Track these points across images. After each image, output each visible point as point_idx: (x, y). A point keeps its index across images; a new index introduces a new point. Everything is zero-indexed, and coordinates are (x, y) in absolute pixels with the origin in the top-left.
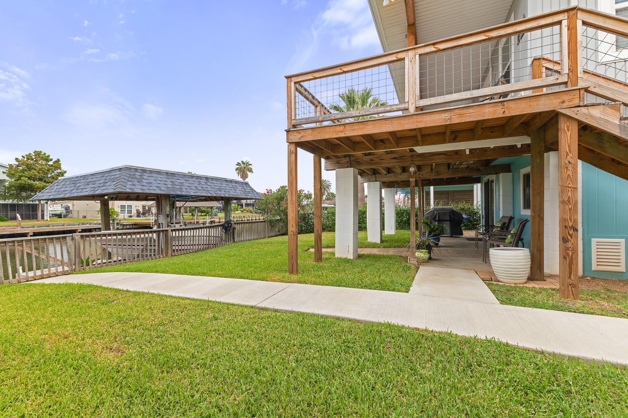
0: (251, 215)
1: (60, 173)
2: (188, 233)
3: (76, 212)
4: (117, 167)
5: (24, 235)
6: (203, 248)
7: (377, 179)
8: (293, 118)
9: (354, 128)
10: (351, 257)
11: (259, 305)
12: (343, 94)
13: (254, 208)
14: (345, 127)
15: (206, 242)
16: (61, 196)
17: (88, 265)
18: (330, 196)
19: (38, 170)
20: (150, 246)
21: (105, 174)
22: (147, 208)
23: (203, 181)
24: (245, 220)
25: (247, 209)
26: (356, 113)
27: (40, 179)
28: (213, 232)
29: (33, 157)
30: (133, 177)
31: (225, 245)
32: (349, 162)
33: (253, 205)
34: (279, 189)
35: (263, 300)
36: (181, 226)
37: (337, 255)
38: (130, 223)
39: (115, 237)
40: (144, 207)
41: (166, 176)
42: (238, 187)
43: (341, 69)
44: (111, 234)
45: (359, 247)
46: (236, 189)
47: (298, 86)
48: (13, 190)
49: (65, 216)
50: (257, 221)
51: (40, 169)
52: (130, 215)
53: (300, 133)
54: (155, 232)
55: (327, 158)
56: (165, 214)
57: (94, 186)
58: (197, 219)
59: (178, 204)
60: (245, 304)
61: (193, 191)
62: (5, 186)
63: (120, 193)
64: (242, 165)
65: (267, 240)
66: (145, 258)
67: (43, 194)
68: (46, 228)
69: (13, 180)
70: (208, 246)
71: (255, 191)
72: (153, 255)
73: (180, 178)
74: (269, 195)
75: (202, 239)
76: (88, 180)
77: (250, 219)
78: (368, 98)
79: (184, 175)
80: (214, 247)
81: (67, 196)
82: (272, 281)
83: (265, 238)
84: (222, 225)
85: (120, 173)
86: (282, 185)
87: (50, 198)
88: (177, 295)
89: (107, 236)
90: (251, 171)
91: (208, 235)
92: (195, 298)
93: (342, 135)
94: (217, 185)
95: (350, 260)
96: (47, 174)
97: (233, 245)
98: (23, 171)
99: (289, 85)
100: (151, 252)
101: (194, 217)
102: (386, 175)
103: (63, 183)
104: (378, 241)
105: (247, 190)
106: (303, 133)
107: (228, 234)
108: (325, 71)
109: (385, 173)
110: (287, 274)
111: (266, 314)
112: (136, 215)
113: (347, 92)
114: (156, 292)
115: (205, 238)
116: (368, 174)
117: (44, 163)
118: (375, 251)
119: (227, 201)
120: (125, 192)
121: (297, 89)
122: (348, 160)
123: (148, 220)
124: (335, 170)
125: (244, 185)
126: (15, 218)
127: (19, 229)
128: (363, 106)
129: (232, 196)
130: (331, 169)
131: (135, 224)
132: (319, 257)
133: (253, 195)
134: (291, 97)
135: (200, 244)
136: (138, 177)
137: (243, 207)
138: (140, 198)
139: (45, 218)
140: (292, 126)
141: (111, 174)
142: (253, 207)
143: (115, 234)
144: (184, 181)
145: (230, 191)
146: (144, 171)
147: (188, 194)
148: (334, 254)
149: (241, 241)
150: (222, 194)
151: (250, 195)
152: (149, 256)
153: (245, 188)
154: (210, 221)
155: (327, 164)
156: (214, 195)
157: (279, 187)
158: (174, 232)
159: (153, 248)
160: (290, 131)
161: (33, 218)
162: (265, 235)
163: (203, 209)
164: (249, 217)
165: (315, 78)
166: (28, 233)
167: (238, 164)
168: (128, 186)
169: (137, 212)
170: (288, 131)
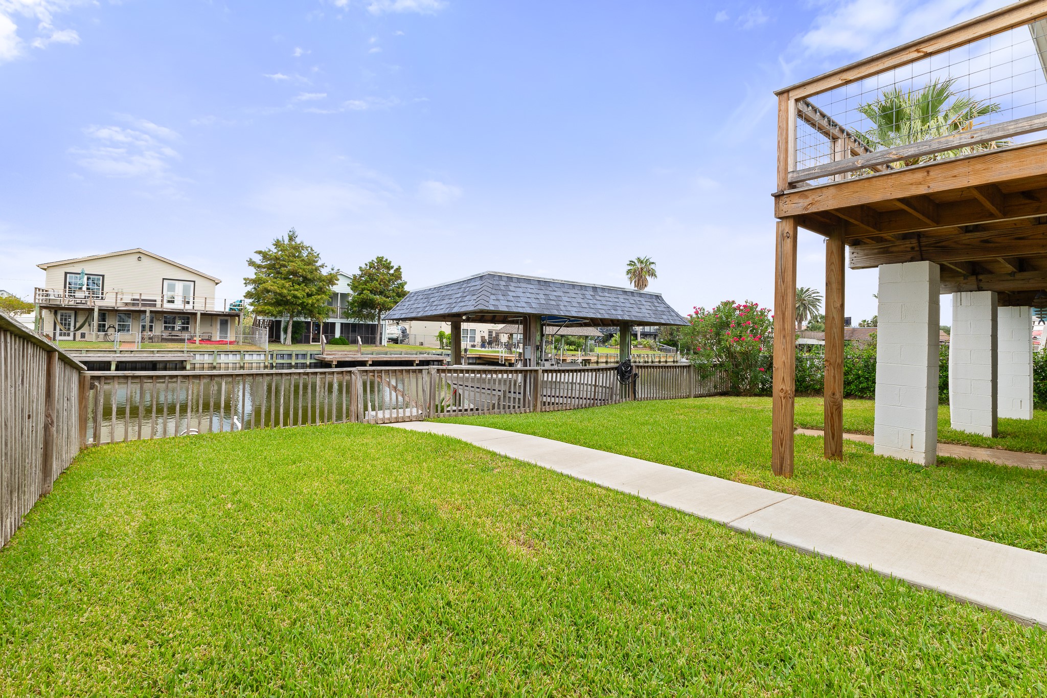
0: (650, 352)
1: (401, 284)
2: (565, 378)
3: (413, 336)
4: (476, 275)
5: (363, 363)
6: (585, 405)
7: (982, 284)
8: (790, 169)
9: (955, 172)
10: (920, 459)
11: (735, 524)
12: (869, 105)
13: (657, 340)
14: (928, 172)
15: (591, 394)
16: (413, 315)
17: (442, 411)
18: (818, 322)
19: (379, 280)
20: (515, 393)
21: (463, 285)
22: (494, 335)
23: (589, 293)
24: (639, 362)
25: (645, 341)
26: (960, 139)
27: (381, 293)
28: (602, 379)
29: (376, 264)
30: (496, 288)
31: (619, 402)
32: (917, 249)
33: (655, 335)
34: (719, 308)
35: (739, 515)
36: (552, 365)
37: (877, 452)
38: (474, 356)
39: (473, 375)
40: (490, 332)
41: (537, 287)
42: (645, 303)
43: (918, 51)
44: (469, 370)
45: (939, 442)
46: (641, 307)
47: (801, 106)
48: (355, 307)
49: (402, 342)
50: (662, 364)
51: (382, 280)
52: (472, 343)
53: (807, 197)
54: (521, 371)
55: (855, 244)
56: (534, 346)
57: (450, 301)
58: (563, 355)
59: (549, 330)
60: (706, 516)
61: (575, 309)
62: (348, 302)
63: (482, 311)
64: (639, 265)
65: (691, 401)
66: (507, 410)
67: (395, 312)
68: (384, 356)
69: (356, 294)
70: (594, 402)
71: (673, 311)
72: (517, 407)
73: (556, 289)
74: (698, 318)
75: (585, 389)
76: (443, 293)
77: (650, 360)
78: (941, 102)
79: (563, 285)
80: (603, 404)
81: (420, 315)
82: (740, 481)
83: (688, 397)
84: (616, 368)
85: (482, 282)
86: (724, 301)
87: (402, 317)
88: (581, 477)
89: (464, 372)
90: (653, 274)
91: (594, 383)
92: (611, 486)
93: (922, 190)
94: (610, 299)
95: (918, 466)
96: (388, 286)
97: (635, 403)
98: (366, 283)
99: (783, 108)
100: (514, 402)
101: (559, 352)
102: (1012, 274)
103: (414, 298)
104: (988, 432)
105: (659, 309)
106: (813, 197)
107: (625, 385)
108: (874, 64)
109: (1010, 268)
110: (769, 474)
111: (754, 545)
112: (480, 344)
113: (882, 98)
114: (548, 466)
115: (589, 387)
116: (957, 274)
117: (385, 271)
118: (981, 455)
119: (625, 326)
120: (488, 310)
121: (800, 114)
122: (914, 245)
123: (495, 352)
124: (877, 266)
125: (654, 300)
126: (355, 342)
127: (359, 355)
128: (924, 121)
129: (634, 319)
130: (866, 265)
131: (479, 358)
132: (834, 449)
133: (670, 317)
134: (787, 130)
135: (581, 396)
136: (503, 288)
137: (637, 339)
138: (496, 319)
139: (383, 344)
140: (787, 184)
141: (469, 285)
142: (655, 339)
143: (467, 371)
144: (561, 294)
145: (631, 309)
146: (510, 279)
147: (568, 314)
148: (870, 448)
149: (647, 398)
150: (619, 315)
151: (664, 317)
152: (512, 407)
153: (657, 304)
154: (583, 360)
155: (855, 255)
156: (607, 316)
157: (719, 303)
158: (546, 374)
159: (517, 396)
160: (784, 195)
161: (371, 343)
162: (690, 392)
163: (572, 339)
164: (648, 357)
165: (848, 82)
166: (367, 361)
167: (632, 263)
168: (492, 302)
169: (482, 340)
170: (778, 197)
